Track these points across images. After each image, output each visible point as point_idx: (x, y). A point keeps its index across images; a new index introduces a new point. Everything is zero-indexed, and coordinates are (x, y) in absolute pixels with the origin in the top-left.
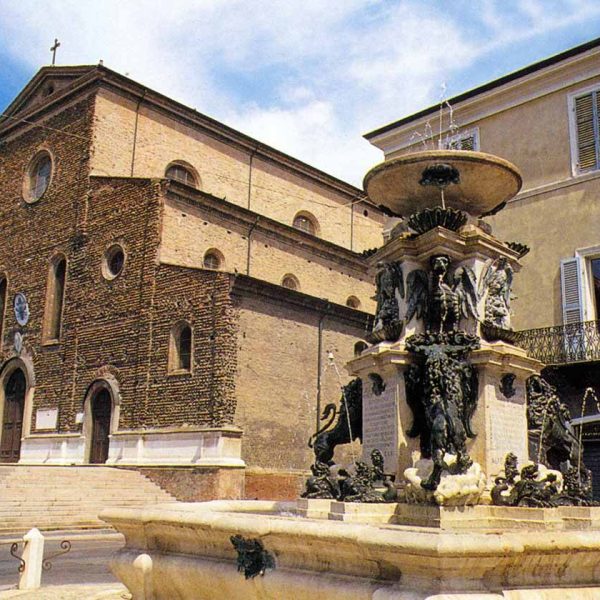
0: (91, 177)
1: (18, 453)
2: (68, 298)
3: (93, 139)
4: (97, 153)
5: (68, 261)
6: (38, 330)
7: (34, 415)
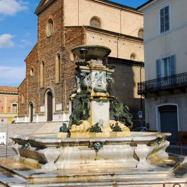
0: (65, 27)
1: (52, 118)
2: (62, 68)
3: (64, 13)
4: (66, 18)
5: (61, 56)
6: (54, 79)
7: (55, 106)
